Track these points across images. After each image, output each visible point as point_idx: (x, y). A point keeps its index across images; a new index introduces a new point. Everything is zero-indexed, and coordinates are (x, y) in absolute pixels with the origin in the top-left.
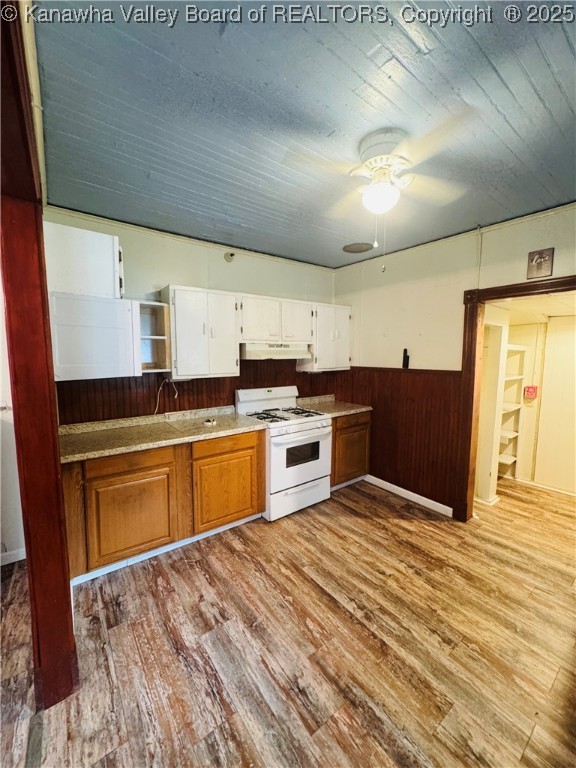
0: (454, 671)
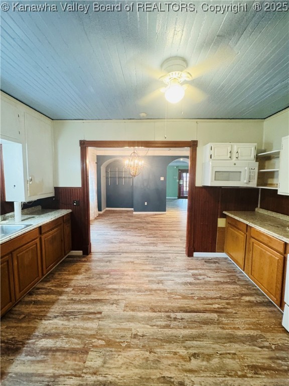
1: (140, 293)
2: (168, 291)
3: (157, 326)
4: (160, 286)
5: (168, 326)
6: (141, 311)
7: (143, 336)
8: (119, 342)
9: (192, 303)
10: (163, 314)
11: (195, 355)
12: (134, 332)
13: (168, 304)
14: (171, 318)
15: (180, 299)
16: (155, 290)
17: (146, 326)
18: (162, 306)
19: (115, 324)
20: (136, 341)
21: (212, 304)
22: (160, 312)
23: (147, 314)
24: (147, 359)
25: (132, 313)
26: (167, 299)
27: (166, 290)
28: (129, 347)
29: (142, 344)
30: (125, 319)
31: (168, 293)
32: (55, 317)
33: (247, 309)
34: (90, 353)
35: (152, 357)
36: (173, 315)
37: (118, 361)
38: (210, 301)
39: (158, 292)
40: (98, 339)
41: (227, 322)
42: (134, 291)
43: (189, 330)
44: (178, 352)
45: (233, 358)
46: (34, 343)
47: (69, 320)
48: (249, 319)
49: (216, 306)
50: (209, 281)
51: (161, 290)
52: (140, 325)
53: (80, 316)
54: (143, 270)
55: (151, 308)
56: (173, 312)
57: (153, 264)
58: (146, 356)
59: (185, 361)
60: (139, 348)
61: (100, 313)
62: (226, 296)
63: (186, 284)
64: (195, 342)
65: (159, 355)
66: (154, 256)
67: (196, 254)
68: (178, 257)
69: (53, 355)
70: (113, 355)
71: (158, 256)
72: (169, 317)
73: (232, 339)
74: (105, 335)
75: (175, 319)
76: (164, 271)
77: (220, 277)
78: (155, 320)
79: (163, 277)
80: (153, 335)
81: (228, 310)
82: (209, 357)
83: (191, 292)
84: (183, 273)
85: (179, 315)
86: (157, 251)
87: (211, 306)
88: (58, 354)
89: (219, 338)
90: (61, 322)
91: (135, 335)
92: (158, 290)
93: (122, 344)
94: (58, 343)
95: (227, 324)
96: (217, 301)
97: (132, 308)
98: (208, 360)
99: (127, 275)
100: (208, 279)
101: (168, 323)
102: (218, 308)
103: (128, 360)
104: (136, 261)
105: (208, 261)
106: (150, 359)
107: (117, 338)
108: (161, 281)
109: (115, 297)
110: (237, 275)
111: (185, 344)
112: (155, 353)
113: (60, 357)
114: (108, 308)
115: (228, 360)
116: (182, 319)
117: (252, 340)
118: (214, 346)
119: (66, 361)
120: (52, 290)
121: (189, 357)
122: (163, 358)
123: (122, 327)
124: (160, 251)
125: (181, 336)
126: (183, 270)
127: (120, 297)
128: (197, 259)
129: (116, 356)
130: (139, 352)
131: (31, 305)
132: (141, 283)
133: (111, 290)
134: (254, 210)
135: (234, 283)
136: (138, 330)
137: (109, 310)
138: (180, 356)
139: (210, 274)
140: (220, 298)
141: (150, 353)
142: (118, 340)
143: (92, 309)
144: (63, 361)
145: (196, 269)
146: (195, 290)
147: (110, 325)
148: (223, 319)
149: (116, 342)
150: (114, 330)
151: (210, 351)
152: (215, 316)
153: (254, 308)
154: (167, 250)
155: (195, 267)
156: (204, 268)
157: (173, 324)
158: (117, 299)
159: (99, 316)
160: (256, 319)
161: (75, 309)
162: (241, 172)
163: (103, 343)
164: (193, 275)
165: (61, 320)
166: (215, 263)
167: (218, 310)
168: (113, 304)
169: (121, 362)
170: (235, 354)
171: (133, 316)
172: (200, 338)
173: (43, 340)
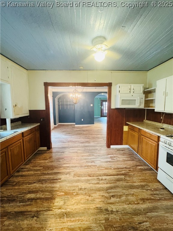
1: (82, 168)
2: (97, 166)
3: (92, 183)
4: (93, 164)
5: (98, 183)
6: (83, 177)
7: (85, 189)
8: (72, 193)
9: (111, 171)
10: (95, 178)
11: (113, 196)
12: (80, 187)
13: (98, 173)
14: (99, 179)
15: (104, 169)
16: (90, 166)
17: (86, 184)
18: (94, 174)
19: (69, 184)
20: (81, 191)
21: (121, 171)
22: (94, 176)
23: (86, 178)
24: (88, 200)
25: (78, 178)
26: (97, 170)
27: (96, 166)
28: (77, 194)
29: (84, 193)
30: (75, 181)
31: (98, 167)
32: (35, 183)
33: (140, 173)
34: (56, 199)
35: (90, 198)
36: (100, 178)
37: (72, 202)
38: (120, 170)
39: (92, 167)
40: (60, 192)
41: (129, 179)
42: (78, 167)
43: (110, 184)
44: (104, 195)
45: (132, 196)
46: (24, 196)
47: (42, 184)
48: (140, 177)
49: (124, 172)
50: (120, 160)
51: (93, 166)
52: (83, 184)
53: (49, 181)
54: (83, 156)
55: (88, 175)
56: (101, 176)
57: (88, 153)
58: (87, 198)
59: (108, 199)
60: (83, 195)
61: (60, 179)
62: (129, 167)
63: (107, 162)
64: (113, 190)
65: (94, 197)
66: (88, 149)
67: (112, 147)
68: (102, 149)
69: (35, 201)
70: (69, 199)
71: (91, 148)
72: (98, 179)
73: (132, 187)
74: (64, 190)
75: (102, 179)
76: (95, 156)
77: (125, 158)
78: (91, 181)
79: (94, 159)
80: (90, 188)
81: (130, 174)
82: (120, 196)
83: (110, 166)
84: (105, 157)
85: (104, 177)
86: (90, 146)
87: (120, 172)
88: (38, 200)
89: (125, 187)
90: (38, 185)
91: (80, 189)
92: (92, 166)
93: (73, 194)
94: (37, 195)
95: (129, 180)
96: (124, 169)
97: (78, 176)
98: (120, 198)
99: (74, 159)
100: (119, 159)
101: (98, 181)
102: (125, 173)
103: (77, 201)
104: (79, 152)
105: (119, 150)
106: (89, 200)
107: (70, 191)
108: (93, 161)
109: (68, 171)
110: (135, 156)
111: (107, 191)
112: (92, 196)
113: (39, 202)
114: (65, 176)
115: (130, 197)
116: (105, 179)
117: (142, 187)
118: (123, 191)
119: (43, 204)
120: (31, 169)
121: (110, 197)
122: (96, 198)
123: (73, 185)
124: (92, 145)
125: (105, 188)
126: (105, 155)
127: (70, 171)
128: (113, 149)
129: (71, 199)
130: (83, 197)
131: (19, 178)
132: (82, 163)
133: (65, 167)
134: (143, 121)
135: (133, 160)
136: (82, 186)
137: (65, 177)
138: (105, 197)
139: (120, 156)
140: (126, 168)
141: (89, 196)
142: (71, 192)
143: (55, 177)
144: (42, 204)
145: (112, 154)
146: (112, 165)
147: (66, 184)
148: (127, 178)
149: (71, 193)
150: (68, 187)
151: (121, 194)
152: (123, 177)
153: (143, 172)
154: (96, 145)
155: (111, 153)
156: (117, 153)
157: (101, 182)
158: (69, 171)
159: (59, 180)
160: (144, 177)
161: (45, 178)
162: (135, 100)
163: (63, 193)
164: (110, 157)
165: (38, 184)
166: (122, 150)
167: (124, 174)
168: (67, 174)
169: (74, 202)
170: (133, 194)
171: (79, 179)
172: (115, 188)
173: (29, 194)
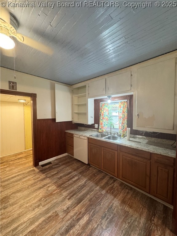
0: (48, 207)
7: (34, 209)
61: (69, 199)
97: (51, 218)
109: (72, 214)
114: (68, 204)
127: (68, 217)
133: (80, 216)
136: (39, 210)
142: (47, 198)
143: (76, 197)
150: (53, 199)
158: (69, 214)
